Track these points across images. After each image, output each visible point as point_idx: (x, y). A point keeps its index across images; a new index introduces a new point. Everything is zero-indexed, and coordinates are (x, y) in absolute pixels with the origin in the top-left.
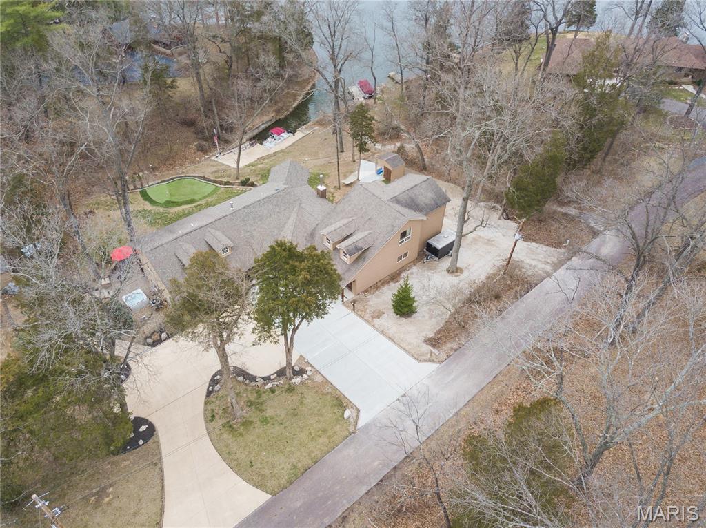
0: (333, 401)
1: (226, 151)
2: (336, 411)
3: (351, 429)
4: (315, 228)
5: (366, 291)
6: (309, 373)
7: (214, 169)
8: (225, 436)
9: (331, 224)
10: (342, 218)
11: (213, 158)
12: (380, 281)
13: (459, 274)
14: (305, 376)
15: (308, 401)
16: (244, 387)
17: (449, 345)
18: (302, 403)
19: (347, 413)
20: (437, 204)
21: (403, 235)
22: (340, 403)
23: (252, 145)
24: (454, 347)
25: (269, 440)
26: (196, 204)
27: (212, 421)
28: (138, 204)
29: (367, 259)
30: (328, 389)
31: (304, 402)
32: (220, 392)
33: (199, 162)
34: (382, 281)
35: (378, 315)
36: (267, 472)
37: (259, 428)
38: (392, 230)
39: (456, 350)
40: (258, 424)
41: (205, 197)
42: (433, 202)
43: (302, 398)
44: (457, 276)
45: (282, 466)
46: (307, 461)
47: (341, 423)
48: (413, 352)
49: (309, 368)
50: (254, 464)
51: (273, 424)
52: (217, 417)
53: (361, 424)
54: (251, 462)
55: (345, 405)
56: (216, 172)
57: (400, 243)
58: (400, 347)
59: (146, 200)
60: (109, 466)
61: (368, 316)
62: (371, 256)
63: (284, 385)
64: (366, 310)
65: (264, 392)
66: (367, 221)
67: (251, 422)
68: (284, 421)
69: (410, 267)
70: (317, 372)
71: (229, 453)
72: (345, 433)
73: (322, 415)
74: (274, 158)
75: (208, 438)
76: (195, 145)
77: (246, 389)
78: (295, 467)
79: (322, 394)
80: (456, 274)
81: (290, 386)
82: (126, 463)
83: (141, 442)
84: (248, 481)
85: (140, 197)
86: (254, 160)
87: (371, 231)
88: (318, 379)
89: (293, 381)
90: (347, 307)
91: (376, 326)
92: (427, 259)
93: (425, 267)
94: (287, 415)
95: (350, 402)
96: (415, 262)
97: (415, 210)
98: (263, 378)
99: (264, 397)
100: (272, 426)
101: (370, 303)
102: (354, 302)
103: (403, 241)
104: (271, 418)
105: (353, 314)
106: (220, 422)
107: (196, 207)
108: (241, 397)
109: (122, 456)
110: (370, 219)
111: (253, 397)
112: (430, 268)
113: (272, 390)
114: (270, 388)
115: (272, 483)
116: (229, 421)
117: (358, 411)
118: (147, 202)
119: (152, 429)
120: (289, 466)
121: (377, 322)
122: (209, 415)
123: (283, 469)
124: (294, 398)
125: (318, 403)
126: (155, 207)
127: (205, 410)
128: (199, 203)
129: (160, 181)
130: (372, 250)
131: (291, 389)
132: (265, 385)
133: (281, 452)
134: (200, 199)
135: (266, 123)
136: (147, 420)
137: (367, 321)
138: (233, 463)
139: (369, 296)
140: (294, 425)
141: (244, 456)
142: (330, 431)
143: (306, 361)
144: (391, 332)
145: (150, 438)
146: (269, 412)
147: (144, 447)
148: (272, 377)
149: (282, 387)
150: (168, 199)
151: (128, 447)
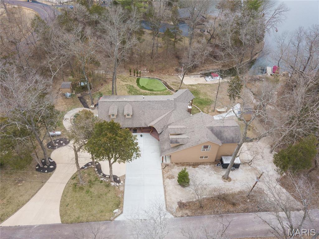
0: (118, 201)
1: (187, 75)
2: (114, 207)
3: (112, 218)
4: (171, 123)
5: (177, 164)
6: (120, 184)
7: (175, 81)
8: (71, 188)
9: (178, 125)
10: (183, 125)
11: (179, 76)
12: (187, 163)
13: (227, 181)
14: (117, 184)
15: (109, 195)
16: (94, 173)
17: (187, 211)
18: (106, 194)
19: (116, 211)
20: (233, 140)
21: (206, 147)
22: (119, 204)
23: (201, 77)
24: (189, 214)
25: (82, 201)
26: (152, 92)
27: (73, 179)
28: (133, 83)
29: (179, 149)
30: (120, 196)
31: (107, 195)
32: (85, 170)
33: (172, 76)
34: (188, 164)
35: (171, 177)
36: (69, 212)
37: (83, 193)
38: (198, 142)
39: (188, 216)
40: (84, 191)
41: (158, 91)
42: (231, 139)
43: (108, 192)
44: (225, 182)
45: (75, 214)
46: (84, 219)
47: (111, 213)
48: (168, 203)
49: (122, 182)
50: (68, 206)
51: (89, 195)
52: (76, 179)
53: (117, 219)
54: (68, 204)
55: (119, 206)
56: (175, 82)
57: (203, 150)
58: (165, 198)
59: (137, 82)
60: (31, 173)
61: (166, 175)
62: (181, 148)
63: (107, 182)
64: (168, 172)
65: (98, 180)
66: (191, 132)
67: (83, 189)
68: (93, 197)
69: (207, 165)
70: (124, 186)
71: (65, 196)
72: (108, 218)
73: (107, 204)
74: (204, 86)
75: (66, 184)
76: (176, 68)
77: (94, 175)
78: (79, 218)
79: (116, 196)
80: (226, 180)
81: (109, 184)
82: (36, 176)
83: (46, 171)
84: (60, 211)
85: (136, 80)
86: (196, 84)
87: (189, 137)
88: (121, 189)
89: (112, 183)
90: (162, 165)
91: (165, 182)
92: (217, 165)
93: (214, 168)
94: (97, 195)
95: (123, 207)
96: (211, 163)
97: (218, 138)
98: (104, 174)
99: (96, 182)
100: (88, 196)
101: (173, 170)
102: (167, 165)
103: (205, 150)
104: (91, 192)
105: (161, 171)
106: (75, 181)
107: (151, 93)
108: (90, 177)
109: (37, 172)
110: (193, 131)
111: (93, 179)
112: (215, 170)
113: (101, 182)
114: (102, 180)
115: (66, 218)
116: (77, 183)
117: (122, 213)
118: (136, 84)
119: (54, 169)
120: (77, 216)
121: (167, 180)
122: (74, 176)
123: (74, 215)
124: (106, 190)
125: (111, 199)
126: (137, 87)
127: (75, 174)
128: (153, 92)
129: (148, 77)
130: (183, 146)
131: (108, 186)
132: (101, 177)
133: (81, 208)
134: (156, 91)
135: (215, 69)
136: (56, 165)
137: (163, 177)
138: (63, 200)
139: (176, 166)
140: (95, 201)
141: (69, 200)
142: (104, 213)
143: (125, 178)
144: (168, 188)
145: (50, 172)
146: (92, 190)
147: (46, 174)
148: (107, 176)
149: (106, 183)
150: (144, 86)
151: (42, 171)
